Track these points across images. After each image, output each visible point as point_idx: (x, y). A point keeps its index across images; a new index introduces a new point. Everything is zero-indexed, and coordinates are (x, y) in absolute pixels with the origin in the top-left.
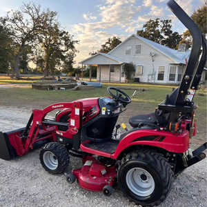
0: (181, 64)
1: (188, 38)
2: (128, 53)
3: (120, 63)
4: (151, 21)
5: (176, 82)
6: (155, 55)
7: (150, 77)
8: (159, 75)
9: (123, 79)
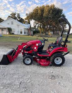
0: (27, 29)
1: (26, 20)
2: (8, 24)
3: (6, 27)
4: (13, 13)
5: (26, 34)
6: (19, 25)
7: (18, 33)
8: (21, 32)
9: (8, 33)
